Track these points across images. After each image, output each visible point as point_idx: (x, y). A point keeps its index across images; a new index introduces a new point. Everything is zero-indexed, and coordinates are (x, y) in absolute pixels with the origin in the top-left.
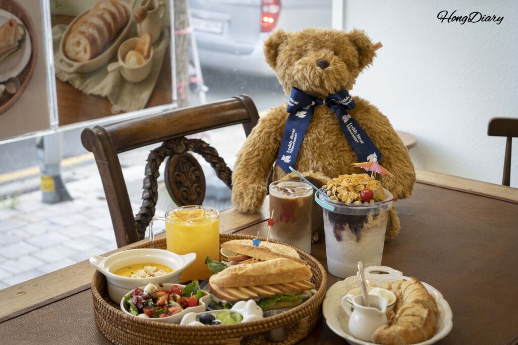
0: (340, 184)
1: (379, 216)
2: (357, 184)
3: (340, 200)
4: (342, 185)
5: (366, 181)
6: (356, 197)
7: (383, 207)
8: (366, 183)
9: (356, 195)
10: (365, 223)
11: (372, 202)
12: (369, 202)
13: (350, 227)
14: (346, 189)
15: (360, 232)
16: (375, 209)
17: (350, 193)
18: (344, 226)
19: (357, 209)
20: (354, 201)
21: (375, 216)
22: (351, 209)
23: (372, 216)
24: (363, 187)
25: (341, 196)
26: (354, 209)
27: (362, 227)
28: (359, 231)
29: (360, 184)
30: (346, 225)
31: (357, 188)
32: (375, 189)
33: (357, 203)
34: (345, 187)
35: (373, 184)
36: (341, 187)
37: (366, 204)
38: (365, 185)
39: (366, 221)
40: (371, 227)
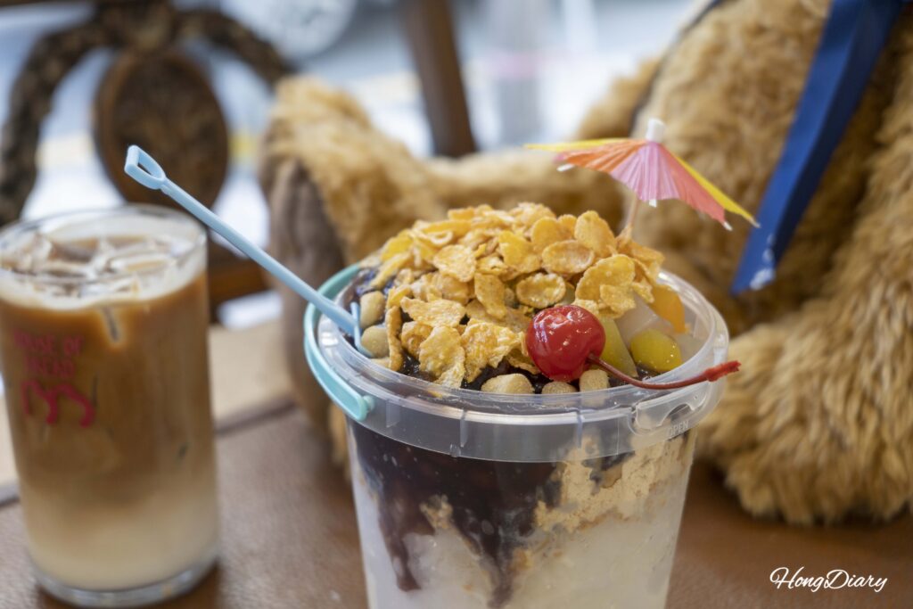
0: (437, 262)
1: (628, 467)
2: (529, 264)
3: (409, 363)
4: (442, 267)
5: (582, 250)
6: (502, 350)
7: (655, 413)
8: (577, 265)
9: (506, 339)
10: (542, 505)
11: (595, 382)
12: (576, 385)
13: (458, 520)
14: (462, 294)
15: (516, 552)
16: (607, 430)
17: (476, 323)
18: (424, 508)
19: (489, 427)
20: (488, 373)
21: (606, 468)
22: (455, 423)
23: (587, 463)
24: (559, 291)
25: (420, 339)
26: (473, 426)
27: (526, 526)
28: (509, 546)
29: (547, 266)
30: (438, 508)
31: (527, 289)
32: (627, 304)
33: (503, 386)
34: (455, 280)
35: (616, 273)
36: (438, 282)
37: (558, 391)
38: (573, 279)
39: (553, 496)
40: (584, 524)
